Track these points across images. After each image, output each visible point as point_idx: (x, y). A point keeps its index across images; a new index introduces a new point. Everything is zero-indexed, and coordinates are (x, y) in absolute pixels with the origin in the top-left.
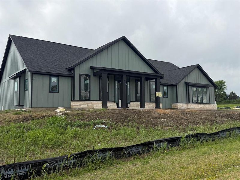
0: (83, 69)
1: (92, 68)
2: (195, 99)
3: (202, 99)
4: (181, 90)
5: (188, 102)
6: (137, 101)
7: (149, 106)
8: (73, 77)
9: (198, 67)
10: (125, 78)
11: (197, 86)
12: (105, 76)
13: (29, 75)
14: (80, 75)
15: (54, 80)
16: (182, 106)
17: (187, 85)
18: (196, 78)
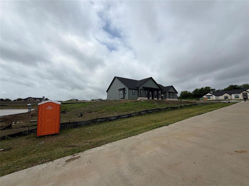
0: (141, 88)
1: (143, 87)
2: (172, 97)
3: (174, 97)
4: (167, 94)
5: (170, 98)
6: (156, 97)
7: (160, 99)
8: (138, 90)
9: (172, 87)
10: (153, 90)
11: (172, 93)
12: (149, 90)
13: (127, 89)
14: (140, 89)
15: (134, 91)
16: (168, 99)
17: (169, 92)
18: (171, 90)
